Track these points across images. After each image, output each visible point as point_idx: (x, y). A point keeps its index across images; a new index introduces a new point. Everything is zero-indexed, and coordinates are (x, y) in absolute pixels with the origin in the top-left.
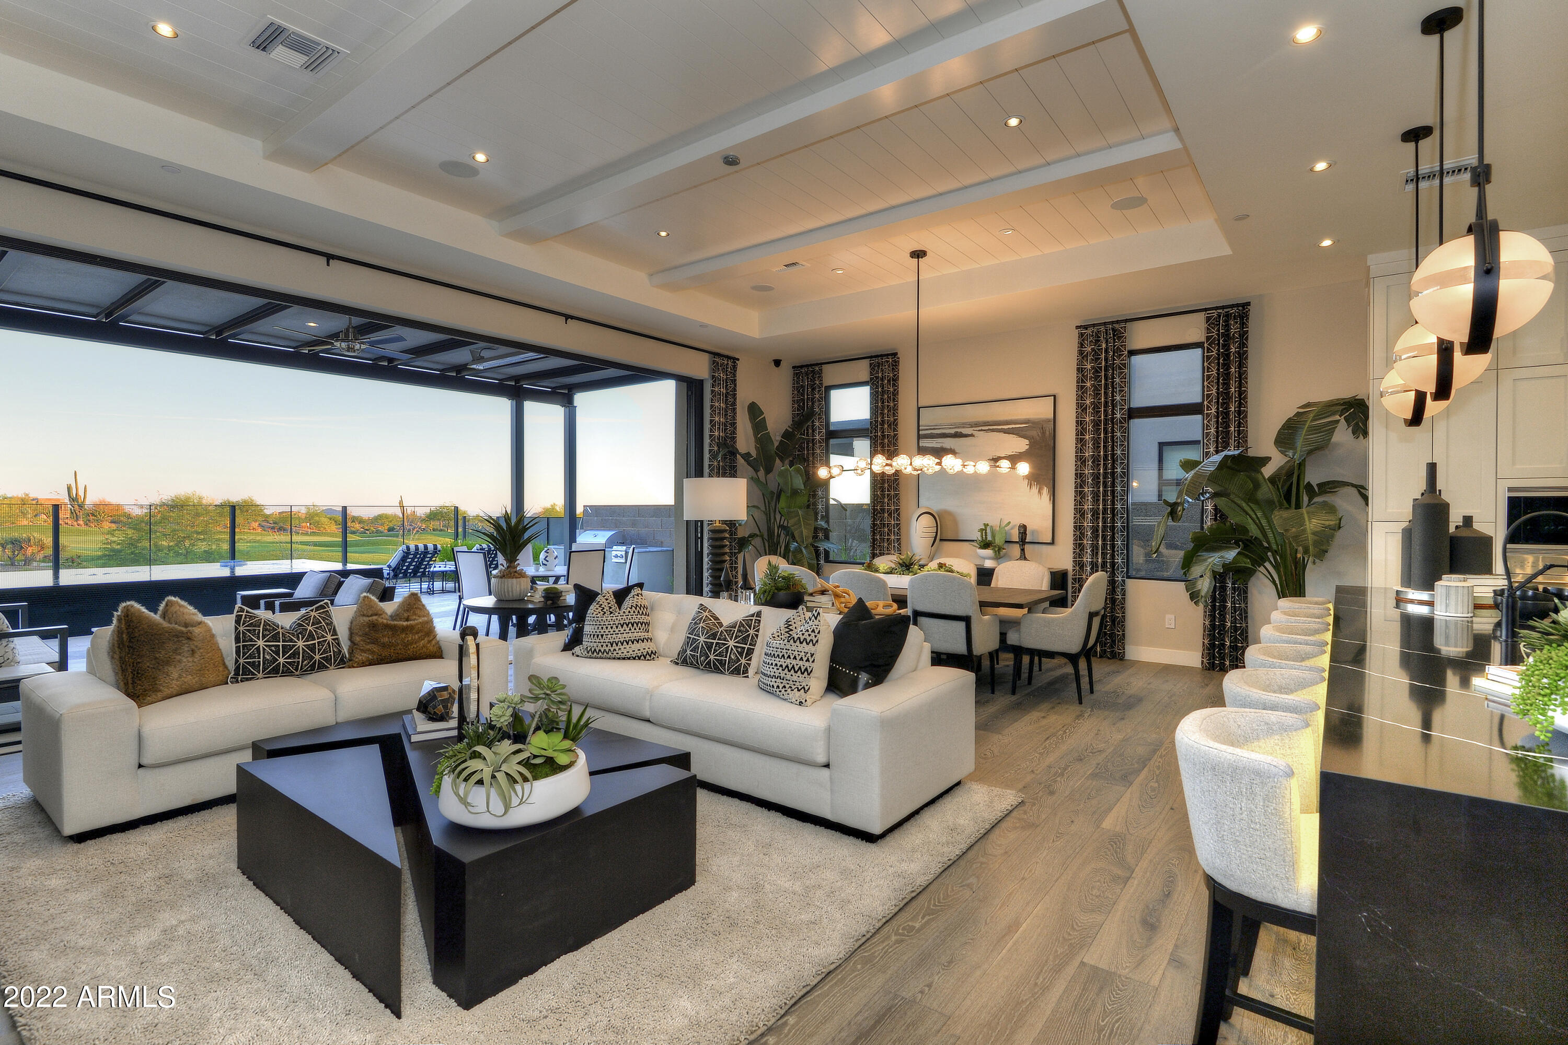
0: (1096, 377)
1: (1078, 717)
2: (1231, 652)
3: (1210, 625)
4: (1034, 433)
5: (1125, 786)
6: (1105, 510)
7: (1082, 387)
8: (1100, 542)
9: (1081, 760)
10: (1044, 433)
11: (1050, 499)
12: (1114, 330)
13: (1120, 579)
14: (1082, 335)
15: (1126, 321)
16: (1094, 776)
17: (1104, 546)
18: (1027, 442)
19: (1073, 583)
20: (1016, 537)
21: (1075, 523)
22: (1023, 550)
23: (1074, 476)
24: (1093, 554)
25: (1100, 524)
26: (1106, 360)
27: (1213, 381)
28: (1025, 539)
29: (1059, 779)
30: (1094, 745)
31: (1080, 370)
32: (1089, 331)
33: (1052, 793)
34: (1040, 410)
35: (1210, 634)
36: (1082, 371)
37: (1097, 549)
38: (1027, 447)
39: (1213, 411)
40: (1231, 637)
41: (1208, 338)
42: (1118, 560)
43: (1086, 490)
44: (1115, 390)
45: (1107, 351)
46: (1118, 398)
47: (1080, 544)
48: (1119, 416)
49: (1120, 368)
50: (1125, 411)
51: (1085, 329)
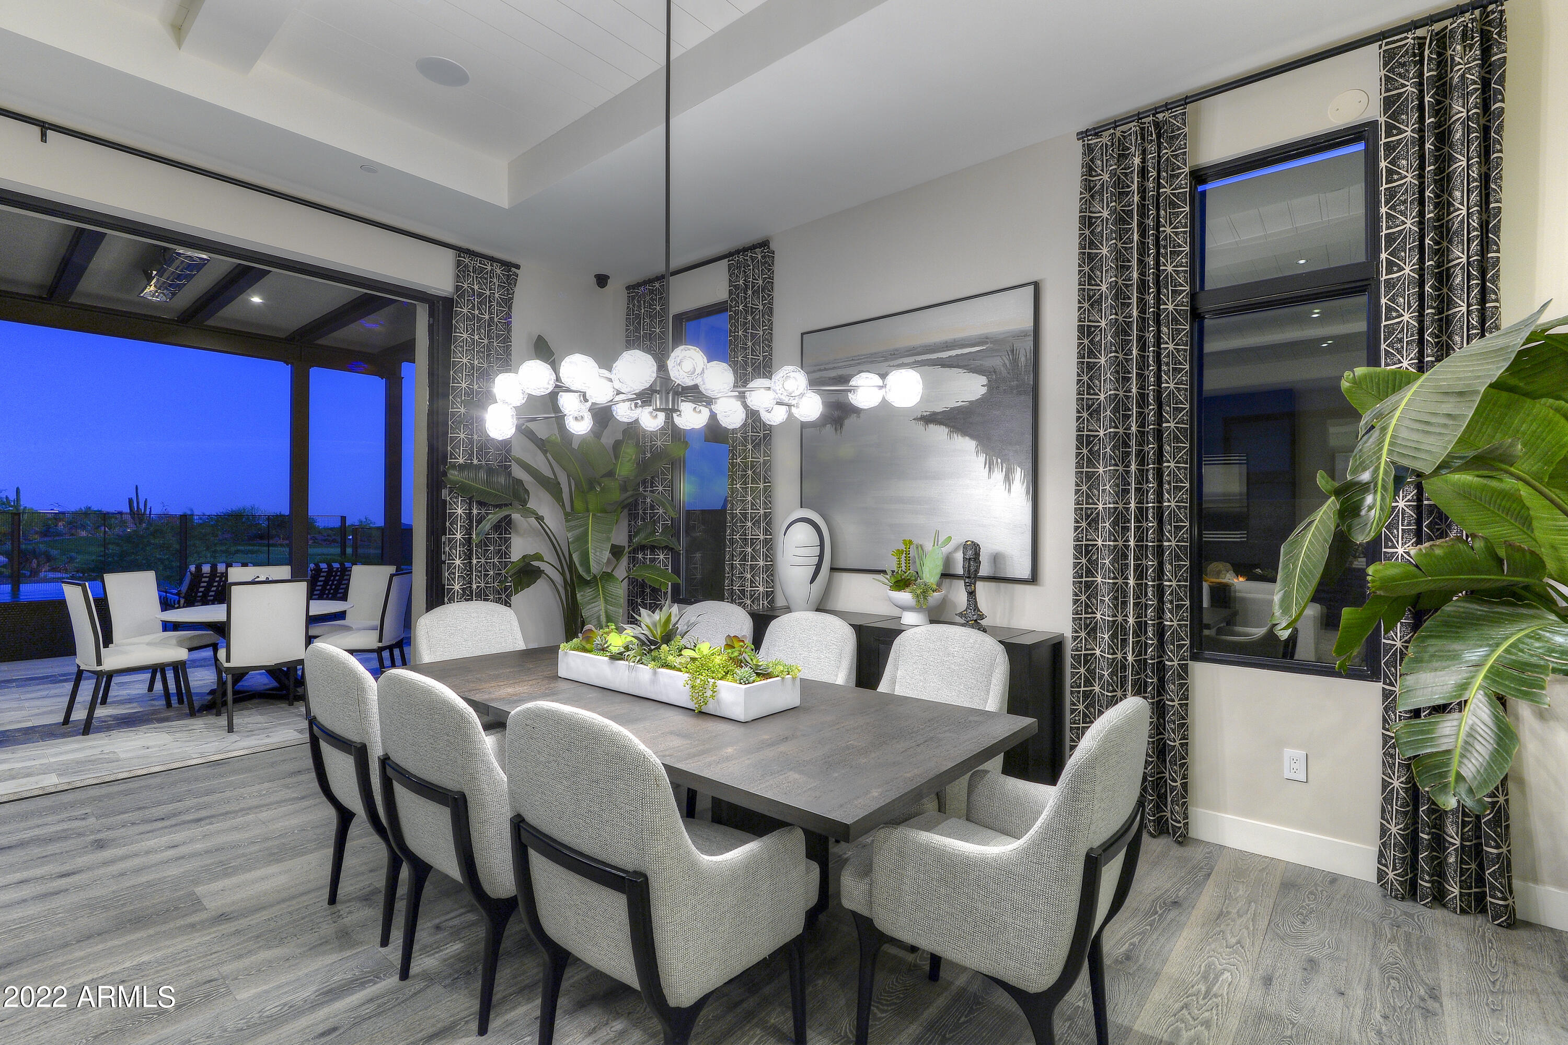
0: (1122, 234)
2: (1462, 861)
3: (1406, 790)
4: (998, 362)
6: (1141, 513)
7: (1091, 258)
8: (1131, 582)
10: (1015, 361)
11: (1028, 493)
12: (1157, 125)
13: (1176, 663)
14: (1089, 149)
15: (1186, 100)
17: (1141, 589)
18: (983, 380)
19: (1073, 666)
21: (1077, 539)
22: (972, 594)
23: (1074, 442)
24: (1116, 606)
25: (1132, 543)
26: (1143, 191)
27: (1405, 202)
28: (977, 571)
31: (1087, 222)
32: (1105, 139)
34: (1007, 316)
35: (1406, 813)
36: (1091, 224)
37: (1125, 596)
38: (984, 390)
39: (1407, 270)
40: (1463, 827)
41: (1388, 103)
42: (1170, 621)
43: (1101, 470)
44: (1162, 251)
45: (1143, 172)
46: (1170, 269)
47: (1088, 585)
48: (1171, 307)
49: (1173, 205)
50: (1183, 298)
51: (1097, 135)
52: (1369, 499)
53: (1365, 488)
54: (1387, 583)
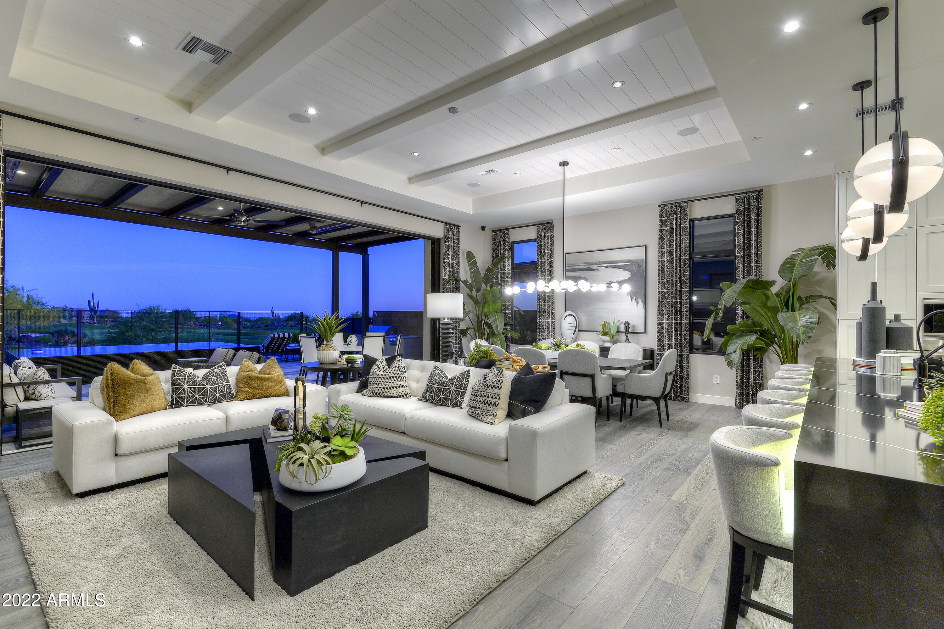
0: (671, 235)
1: (659, 435)
2: (753, 397)
3: (741, 381)
4: (634, 268)
5: (686, 475)
6: (676, 313)
7: (662, 241)
8: (673, 332)
9: (660, 460)
10: (639, 268)
11: (643, 307)
12: (681, 207)
13: (685, 354)
14: (661, 210)
15: (688, 201)
16: (668, 469)
17: (676, 334)
18: (630, 273)
19: (657, 356)
20: (623, 329)
21: (658, 321)
22: (627, 337)
23: (658, 293)
24: (669, 339)
25: (674, 322)
26: (676, 225)
27: (741, 237)
28: (629, 330)
29: (646, 471)
30: (668, 451)
31: (661, 231)
32: (666, 208)
33: (642, 479)
34: (637, 254)
35: (741, 387)
37: (672, 336)
38: (629, 276)
39: (741, 254)
40: (753, 389)
41: (737, 211)
42: (684, 342)
43: (665, 301)
44: (682, 242)
45: (677, 220)
46: (684, 247)
47: (661, 334)
48: (684, 257)
49: (685, 229)
50: (688, 255)
51: (665, 206)
52: (721, 311)
53: (720, 309)
54: (731, 330)
